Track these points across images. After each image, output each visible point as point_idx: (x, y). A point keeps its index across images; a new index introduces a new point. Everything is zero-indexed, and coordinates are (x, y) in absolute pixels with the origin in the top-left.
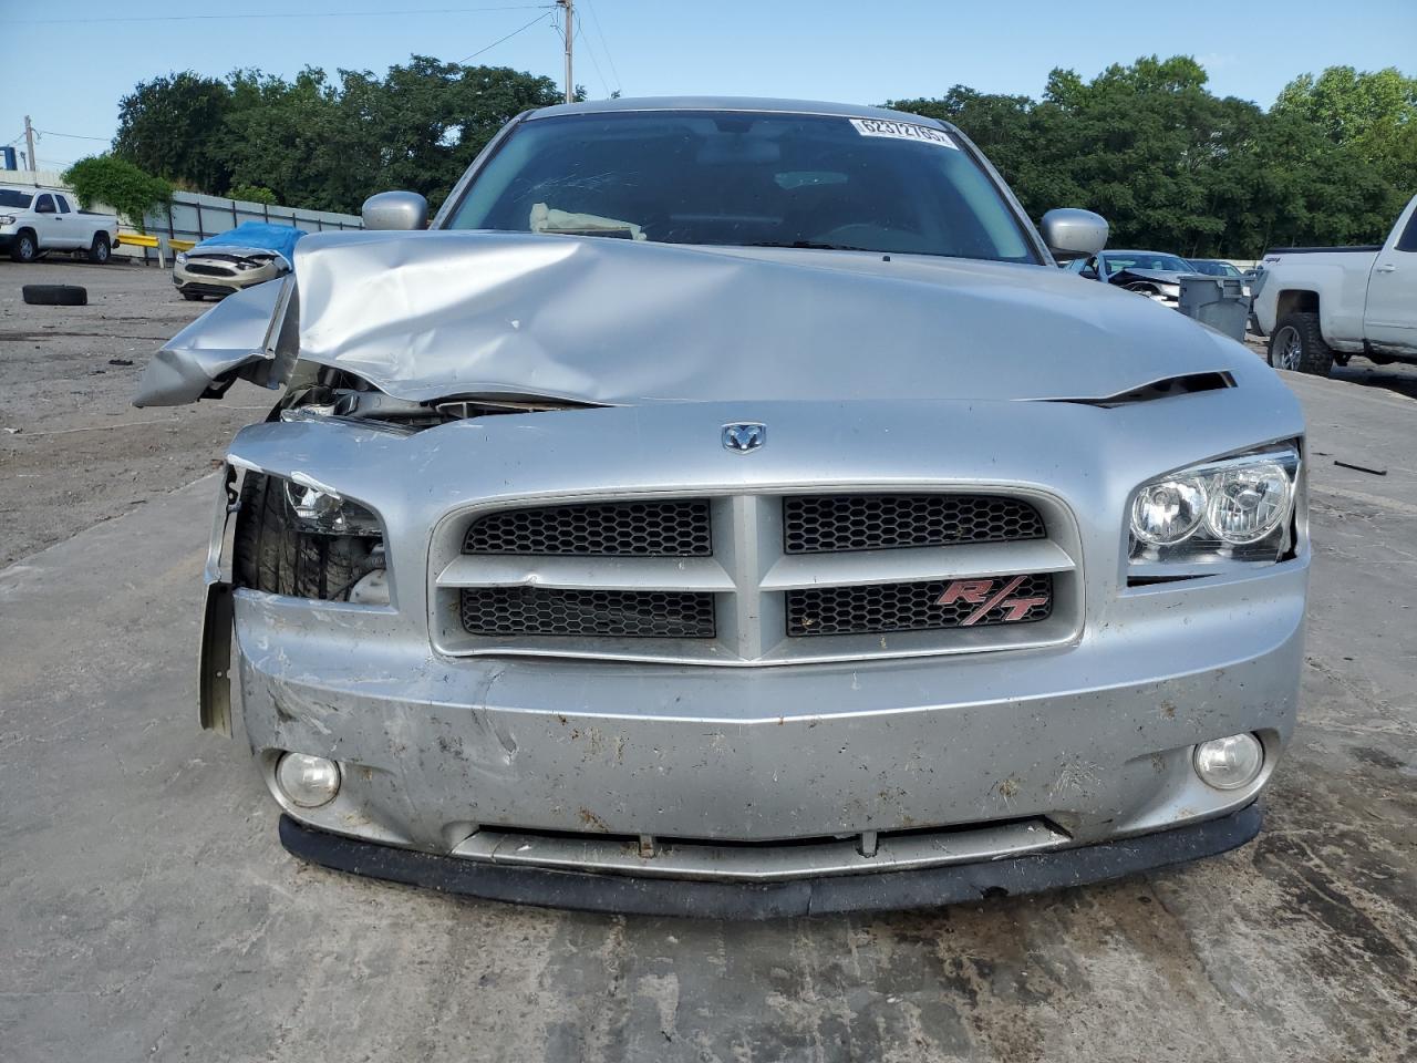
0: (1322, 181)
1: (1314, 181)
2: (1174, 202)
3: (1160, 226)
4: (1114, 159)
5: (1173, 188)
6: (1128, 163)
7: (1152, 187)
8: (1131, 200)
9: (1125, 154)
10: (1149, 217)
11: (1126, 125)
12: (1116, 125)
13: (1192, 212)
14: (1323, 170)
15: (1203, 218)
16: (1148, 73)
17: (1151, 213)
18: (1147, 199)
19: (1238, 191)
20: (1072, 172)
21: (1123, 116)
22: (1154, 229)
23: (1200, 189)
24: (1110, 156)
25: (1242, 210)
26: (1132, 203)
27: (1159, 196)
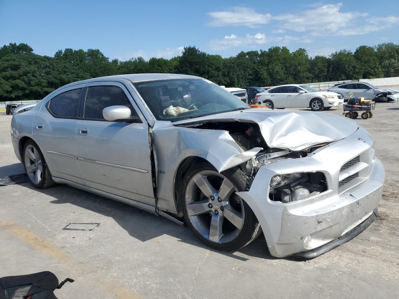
0: (77, 78)
1: (75, 78)
2: (38, 84)
3: (36, 91)
4: (15, 73)
5: (37, 80)
6: (20, 74)
7: (30, 81)
8: (25, 85)
9: (18, 71)
10: (32, 89)
11: (16, 63)
12: (13, 63)
13: (45, 87)
14: (76, 75)
15: (48, 88)
16: (15, 48)
17: (33, 88)
18: (29, 84)
19: (56, 81)
20: (2, 77)
21: (14, 60)
22: (34, 92)
23: (45, 80)
24: (13, 72)
25: (58, 86)
26: (25, 86)
27: (33, 83)
